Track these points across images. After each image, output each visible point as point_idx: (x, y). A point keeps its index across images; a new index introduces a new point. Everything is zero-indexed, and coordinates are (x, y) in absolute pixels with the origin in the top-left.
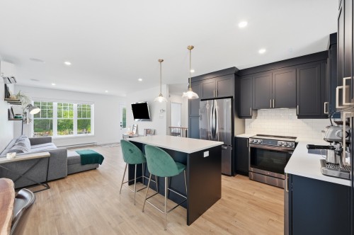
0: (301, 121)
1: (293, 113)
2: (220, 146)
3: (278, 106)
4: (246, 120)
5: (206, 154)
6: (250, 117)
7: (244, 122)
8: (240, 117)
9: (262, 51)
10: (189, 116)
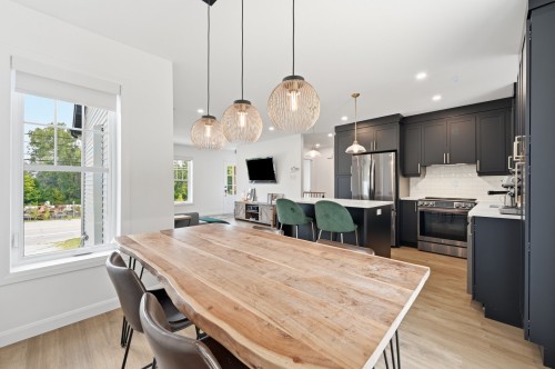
0: (481, 179)
1: (472, 170)
2: (389, 206)
3: (453, 162)
4: (412, 179)
5: (379, 212)
6: (418, 175)
7: (409, 182)
8: (405, 175)
9: (437, 98)
10: (336, 175)
